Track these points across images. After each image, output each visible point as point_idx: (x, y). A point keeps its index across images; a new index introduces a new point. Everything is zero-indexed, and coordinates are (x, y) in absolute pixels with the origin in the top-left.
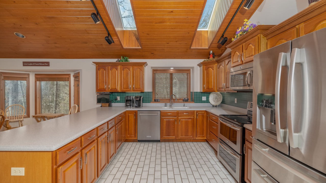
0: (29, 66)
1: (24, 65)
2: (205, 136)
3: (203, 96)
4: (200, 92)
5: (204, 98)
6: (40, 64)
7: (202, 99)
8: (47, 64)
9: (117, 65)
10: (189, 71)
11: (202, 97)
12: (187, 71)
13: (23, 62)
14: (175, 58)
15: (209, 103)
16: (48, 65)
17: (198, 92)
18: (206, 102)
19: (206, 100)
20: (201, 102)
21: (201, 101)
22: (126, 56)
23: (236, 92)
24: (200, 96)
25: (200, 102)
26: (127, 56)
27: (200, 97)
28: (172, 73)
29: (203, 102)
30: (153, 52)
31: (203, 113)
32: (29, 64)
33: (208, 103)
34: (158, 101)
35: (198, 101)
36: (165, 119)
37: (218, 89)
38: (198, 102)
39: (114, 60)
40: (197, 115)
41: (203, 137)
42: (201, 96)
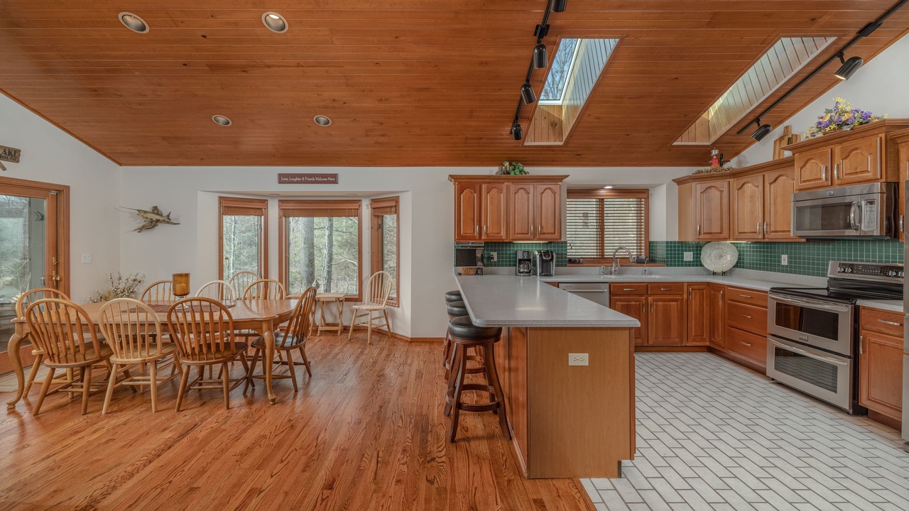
0: (293, 182)
1: (280, 182)
2: (708, 339)
3: (686, 251)
4: (679, 242)
5: (688, 256)
6: (317, 179)
7: (683, 258)
8: (333, 179)
9: (501, 181)
10: (644, 192)
11: (683, 254)
12: (641, 194)
13: (280, 176)
14: (622, 165)
15: (701, 265)
16: (335, 182)
17: (675, 242)
18: (693, 266)
19: (692, 260)
20: (682, 266)
21: (682, 261)
22: (517, 161)
23: (804, 240)
24: (678, 250)
25: (678, 266)
26: (520, 161)
27: (679, 254)
28: (603, 199)
29: (686, 265)
30: (579, 153)
31: (702, 287)
32: (293, 179)
33: (697, 265)
34: (579, 263)
35: (675, 261)
36: (620, 300)
37: (737, 234)
38: (675, 266)
39: (493, 170)
40: (689, 293)
41: (704, 340)
42: (682, 250)
